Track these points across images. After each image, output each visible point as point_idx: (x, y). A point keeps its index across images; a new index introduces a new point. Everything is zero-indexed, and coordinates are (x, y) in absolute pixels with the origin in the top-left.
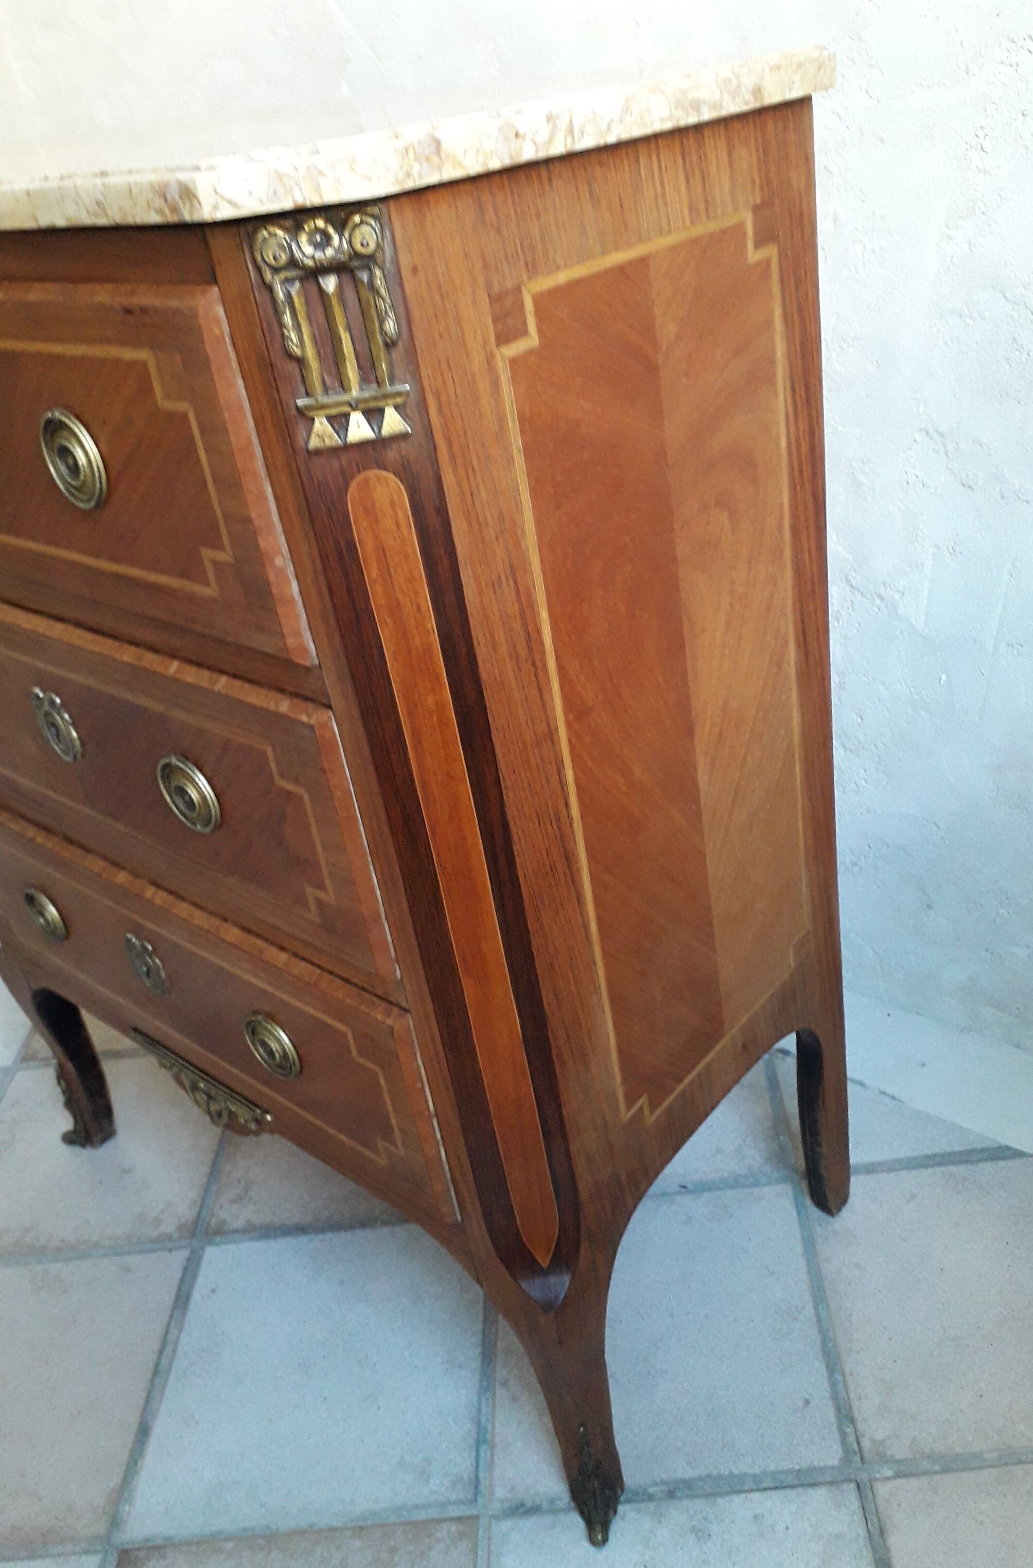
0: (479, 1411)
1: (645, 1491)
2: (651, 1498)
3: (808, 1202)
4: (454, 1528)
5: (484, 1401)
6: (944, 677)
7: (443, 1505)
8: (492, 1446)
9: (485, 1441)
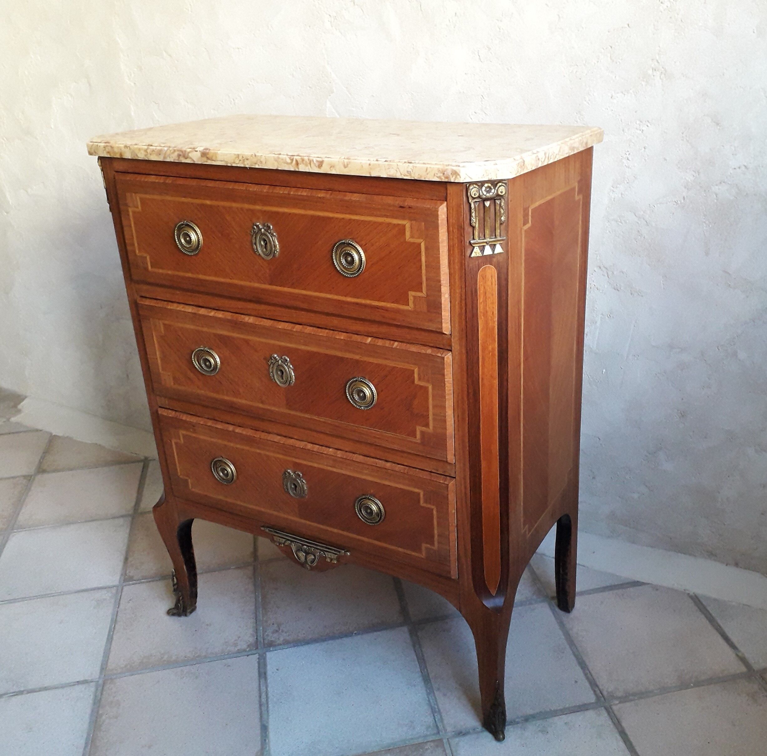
0: (429, 701)
1: (515, 721)
2: (518, 723)
3: (557, 609)
4: (432, 744)
5: (430, 697)
6: (604, 370)
7: (426, 736)
8: (439, 711)
9: (436, 712)
